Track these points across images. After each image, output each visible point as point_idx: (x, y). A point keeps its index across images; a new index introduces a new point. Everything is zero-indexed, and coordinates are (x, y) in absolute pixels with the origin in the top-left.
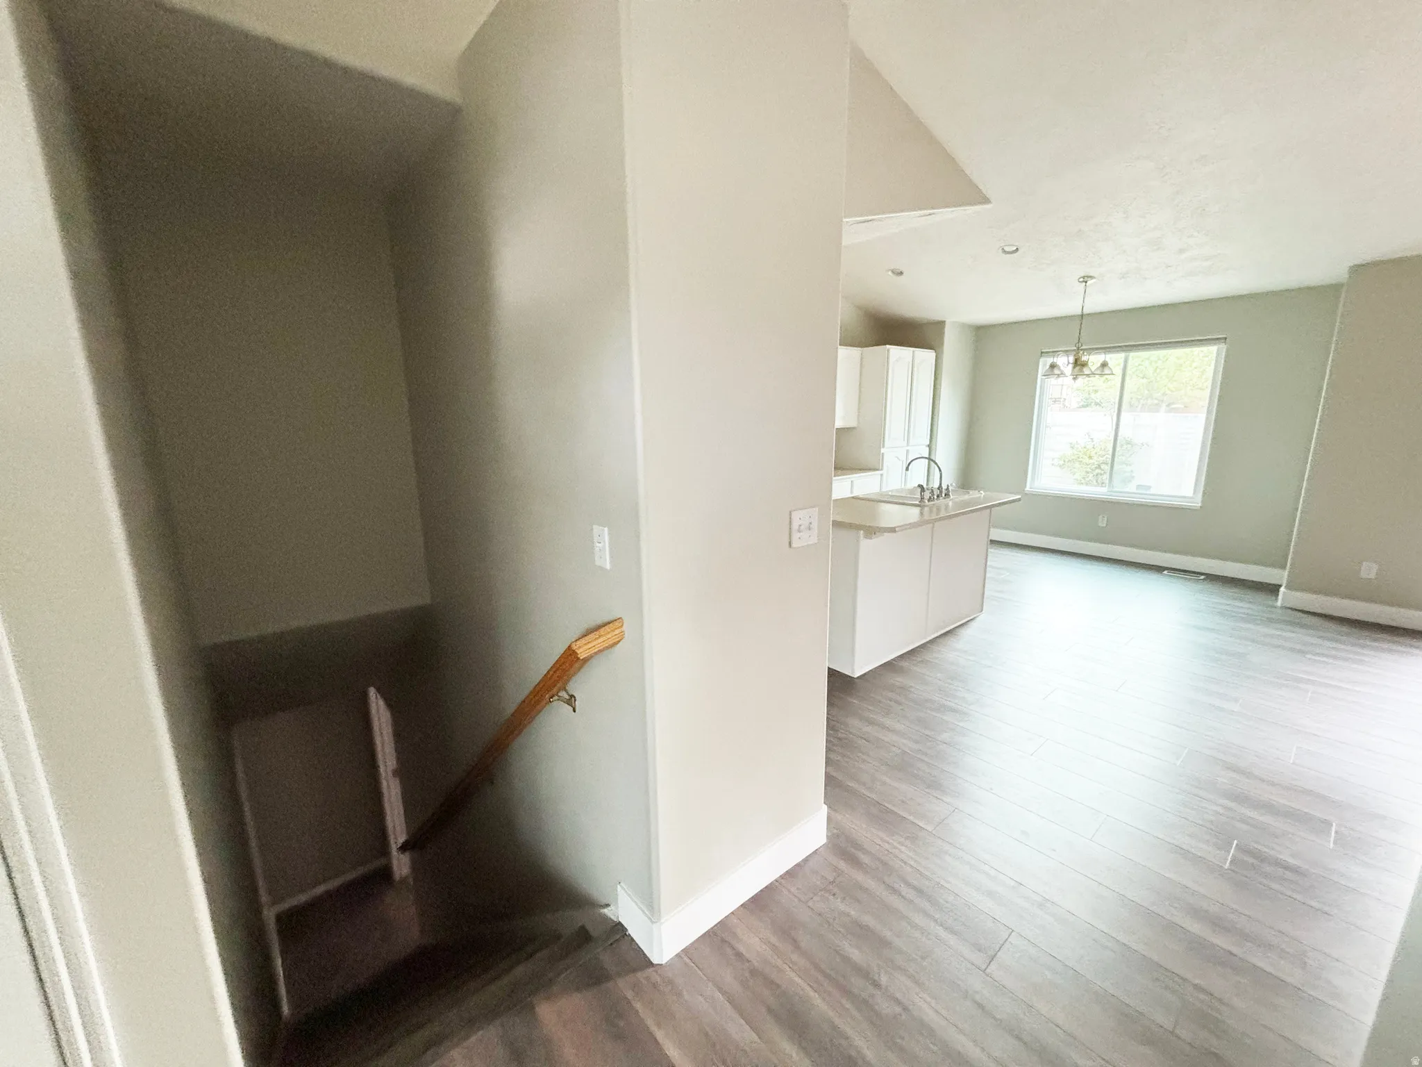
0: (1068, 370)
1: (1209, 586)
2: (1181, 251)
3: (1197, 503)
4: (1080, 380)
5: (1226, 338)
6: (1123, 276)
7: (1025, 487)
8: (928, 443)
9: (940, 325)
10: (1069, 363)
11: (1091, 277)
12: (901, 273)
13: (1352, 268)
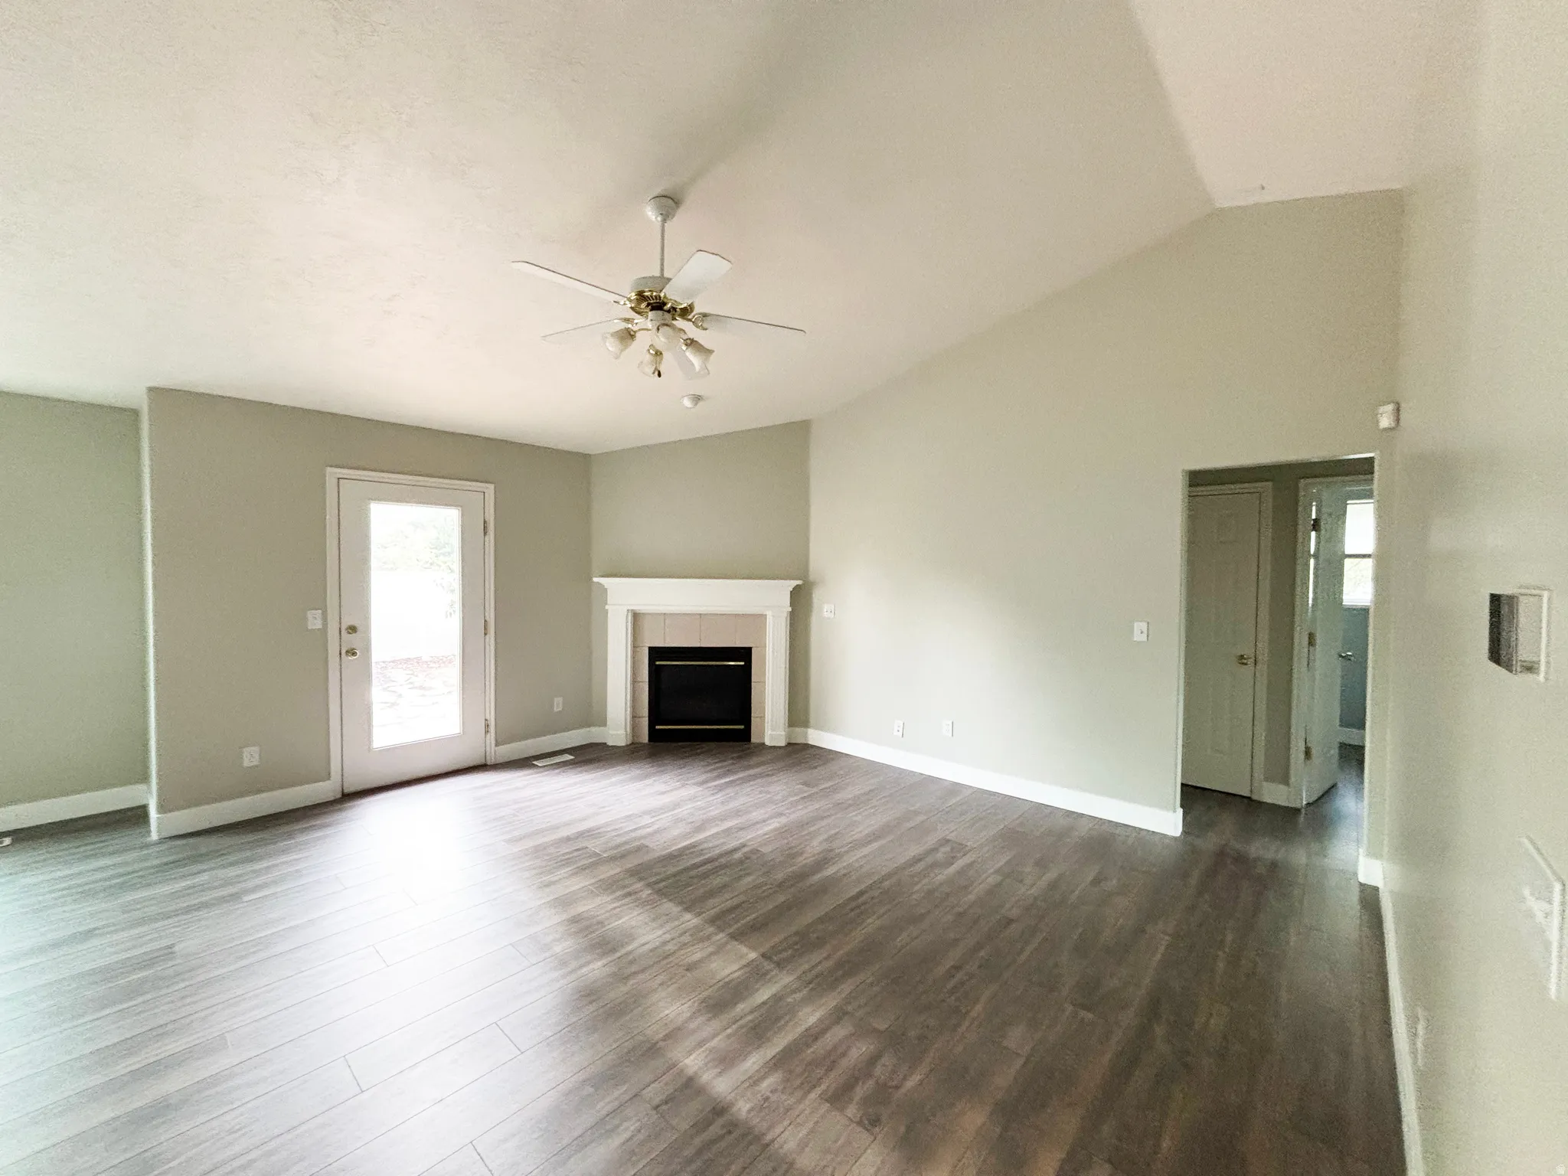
13: (151, 390)
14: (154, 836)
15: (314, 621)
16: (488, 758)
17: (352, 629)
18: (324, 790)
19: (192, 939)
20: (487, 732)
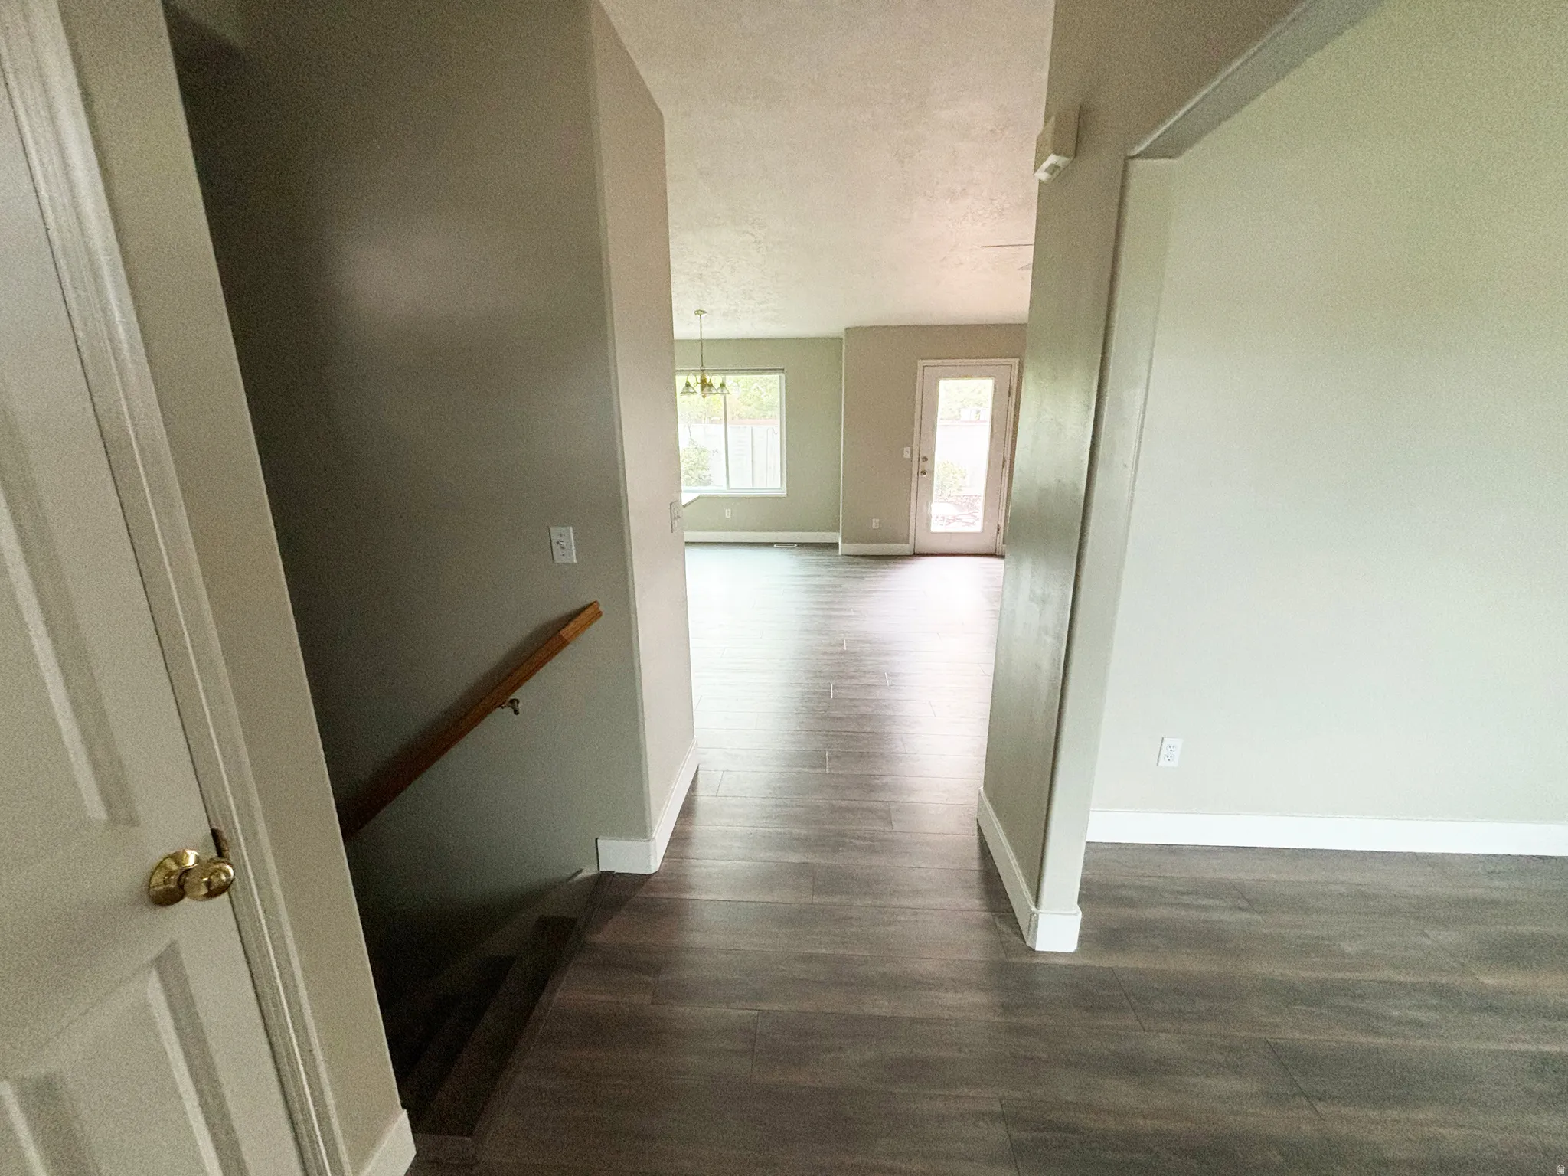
0: (698, 388)
1: (802, 551)
2: (763, 303)
3: (784, 492)
4: (708, 397)
5: (784, 370)
6: (725, 314)
10: (697, 383)
11: (704, 312)
13: (846, 329)
14: (840, 553)
15: (907, 455)
16: (997, 550)
17: (925, 459)
18: (907, 548)
19: (847, 584)
20: (998, 533)
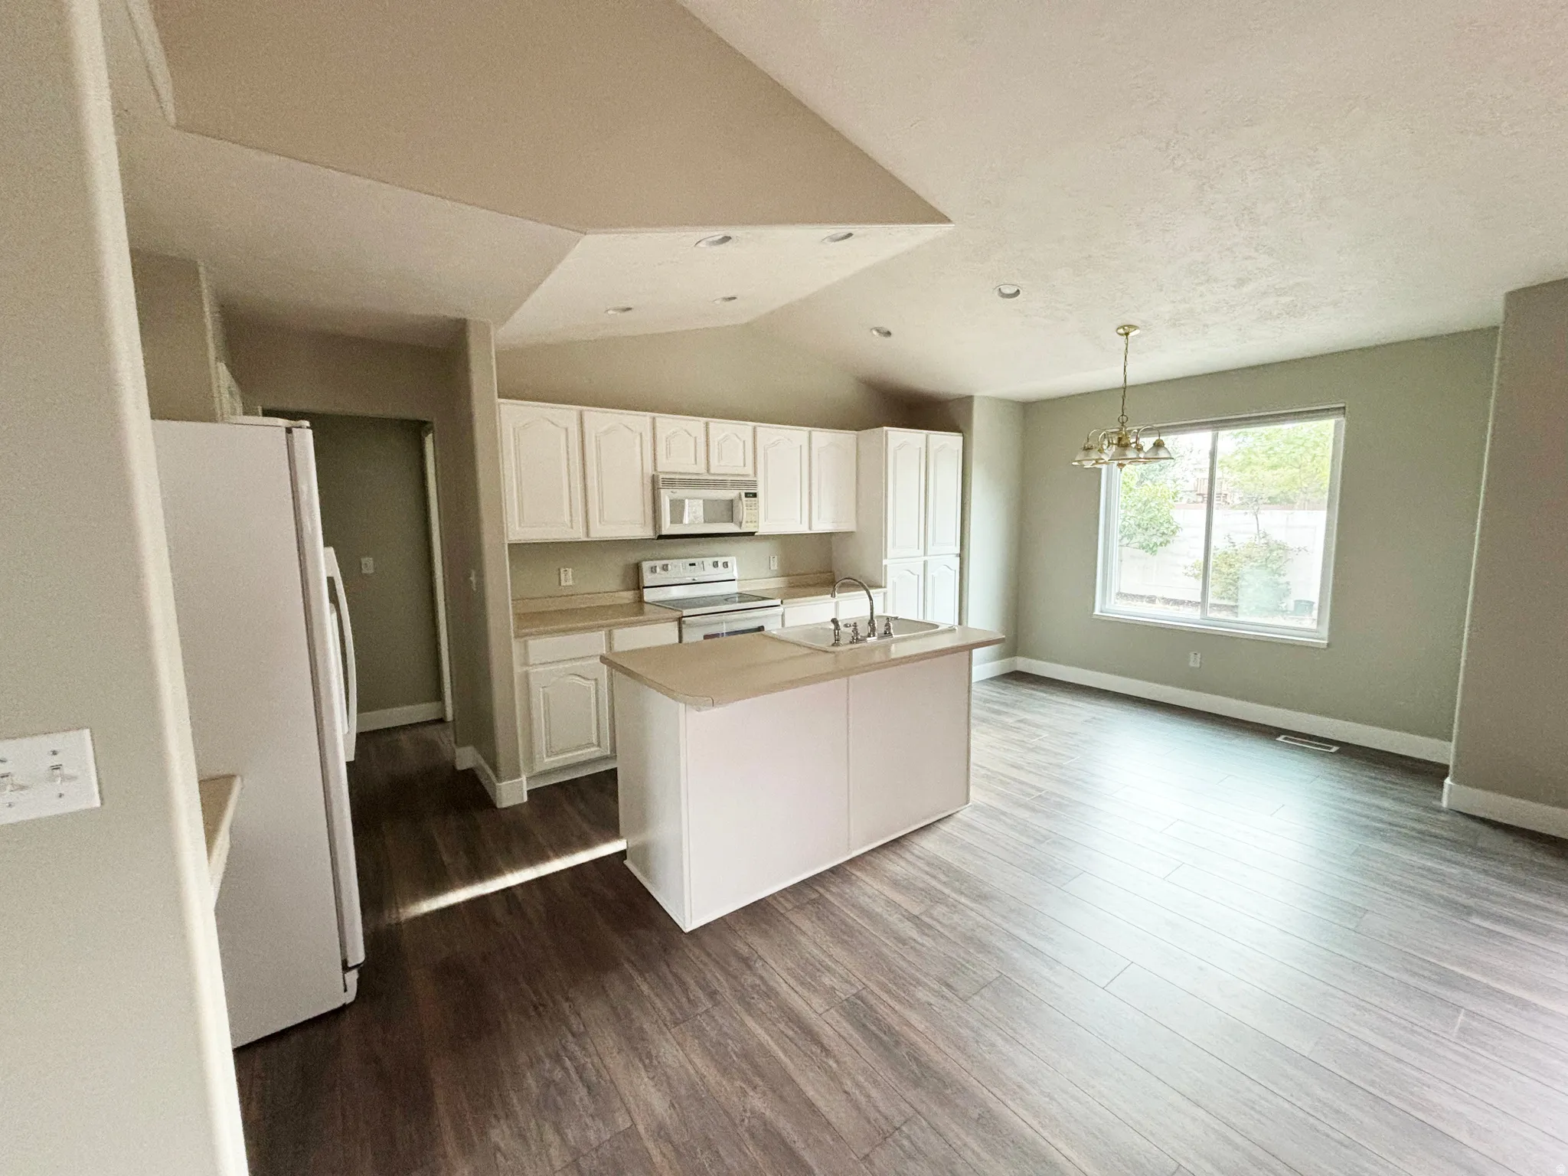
2: (1241, 282)
3: (1322, 638)
5: (1344, 408)
7: (1093, 610)
8: (958, 552)
9: (967, 401)
11: (1135, 327)
12: (889, 334)
14: (1445, 804)
